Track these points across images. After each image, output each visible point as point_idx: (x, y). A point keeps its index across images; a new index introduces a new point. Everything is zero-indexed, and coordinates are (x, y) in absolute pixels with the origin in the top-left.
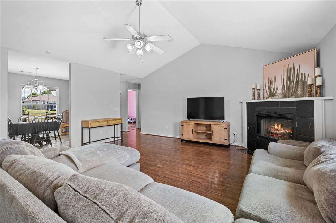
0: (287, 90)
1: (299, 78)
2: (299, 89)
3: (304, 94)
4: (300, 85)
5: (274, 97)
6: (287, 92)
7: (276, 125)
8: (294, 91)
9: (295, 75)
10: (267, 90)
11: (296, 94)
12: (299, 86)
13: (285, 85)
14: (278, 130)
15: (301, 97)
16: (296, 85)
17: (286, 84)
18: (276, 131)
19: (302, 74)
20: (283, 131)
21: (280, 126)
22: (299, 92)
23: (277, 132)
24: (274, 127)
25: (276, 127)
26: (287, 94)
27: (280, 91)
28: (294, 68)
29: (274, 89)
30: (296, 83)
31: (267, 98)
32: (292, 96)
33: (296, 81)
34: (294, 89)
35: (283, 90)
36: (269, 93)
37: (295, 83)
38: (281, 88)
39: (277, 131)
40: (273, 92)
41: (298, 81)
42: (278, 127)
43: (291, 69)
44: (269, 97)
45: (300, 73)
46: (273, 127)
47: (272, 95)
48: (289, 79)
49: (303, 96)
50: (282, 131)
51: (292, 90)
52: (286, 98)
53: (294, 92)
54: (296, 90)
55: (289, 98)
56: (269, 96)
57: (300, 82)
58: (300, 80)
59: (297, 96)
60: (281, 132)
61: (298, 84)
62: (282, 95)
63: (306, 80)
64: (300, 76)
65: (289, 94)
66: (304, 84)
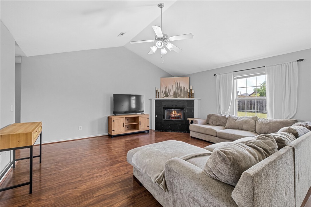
2: (182, 94)
5: (168, 97)
6: (176, 94)
9: (180, 87)
10: (164, 93)
13: (175, 91)
14: (174, 115)
15: (183, 98)
16: (180, 92)
19: (183, 87)
22: (182, 95)
25: (173, 113)
27: (172, 94)
28: (179, 83)
29: (168, 92)
31: (163, 98)
32: (178, 97)
38: (173, 92)
40: (167, 94)
41: (181, 90)
42: (174, 112)
43: (178, 83)
44: (165, 97)
45: (182, 86)
47: (167, 96)
48: (177, 88)
49: (184, 97)
52: (175, 98)
53: (179, 95)
54: (181, 94)
55: (177, 98)
59: (181, 97)
60: (176, 115)
62: (173, 96)
63: (185, 90)
64: (182, 88)
65: (177, 96)
66: (184, 91)
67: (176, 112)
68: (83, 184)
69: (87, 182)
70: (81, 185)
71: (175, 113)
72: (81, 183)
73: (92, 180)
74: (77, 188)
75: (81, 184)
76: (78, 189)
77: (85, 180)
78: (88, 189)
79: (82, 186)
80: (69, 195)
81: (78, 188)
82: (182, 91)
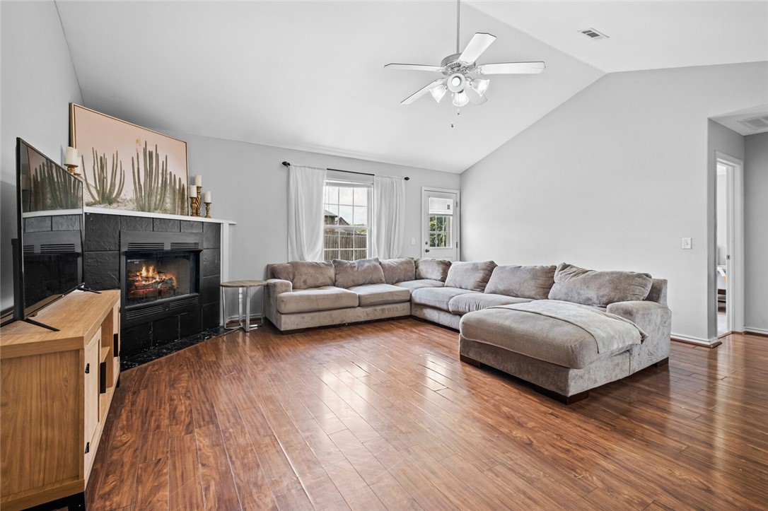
0: (147, 196)
1: (166, 179)
2: (168, 200)
3: (175, 210)
4: (169, 191)
5: (114, 204)
6: (147, 199)
7: (144, 268)
8: (160, 201)
9: (160, 171)
10: (91, 182)
11: (163, 209)
12: (168, 195)
13: (142, 183)
14: (147, 278)
15: (171, 213)
16: (161, 189)
17: (144, 183)
18: (144, 283)
19: (171, 173)
20: (157, 279)
21: (151, 269)
22: (168, 206)
23: (147, 283)
24: (141, 274)
25: (144, 273)
26: (147, 204)
27: (129, 193)
28: (157, 155)
29: (113, 185)
30: (162, 186)
32: (155, 208)
33: (162, 183)
34: (158, 197)
35: (136, 194)
36: (98, 192)
37: (160, 185)
38: (133, 188)
39: (146, 281)
40: (111, 192)
41: (164, 182)
42: (148, 271)
43: (151, 154)
44: (99, 203)
45: (168, 172)
46: (138, 274)
47: (107, 199)
48: (149, 174)
49: (174, 213)
50: (155, 279)
51: (155, 199)
52: (143, 211)
53: (159, 204)
54: (163, 200)
55: (149, 211)
56: (97, 199)
57: (168, 187)
58: (168, 183)
59: (165, 211)
60: (154, 281)
61: (165, 190)
62: (135, 205)
63: (177, 187)
64: (168, 176)
65: (149, 204)
66: (174, 191)
67: (154, 270)
68: (678, 482)
69: (658, 475)
70: (683, 483)
71: (151, 274)
72: (678, 488)
73: (639, 466)
74: (705, 488)
75: (680, 486)
76: (705, 483)
77: (656, 483)
78: (681, 463)
79: (684, 480)
80: (744, 493)
81: (700, 485)
82: (165, 188)
